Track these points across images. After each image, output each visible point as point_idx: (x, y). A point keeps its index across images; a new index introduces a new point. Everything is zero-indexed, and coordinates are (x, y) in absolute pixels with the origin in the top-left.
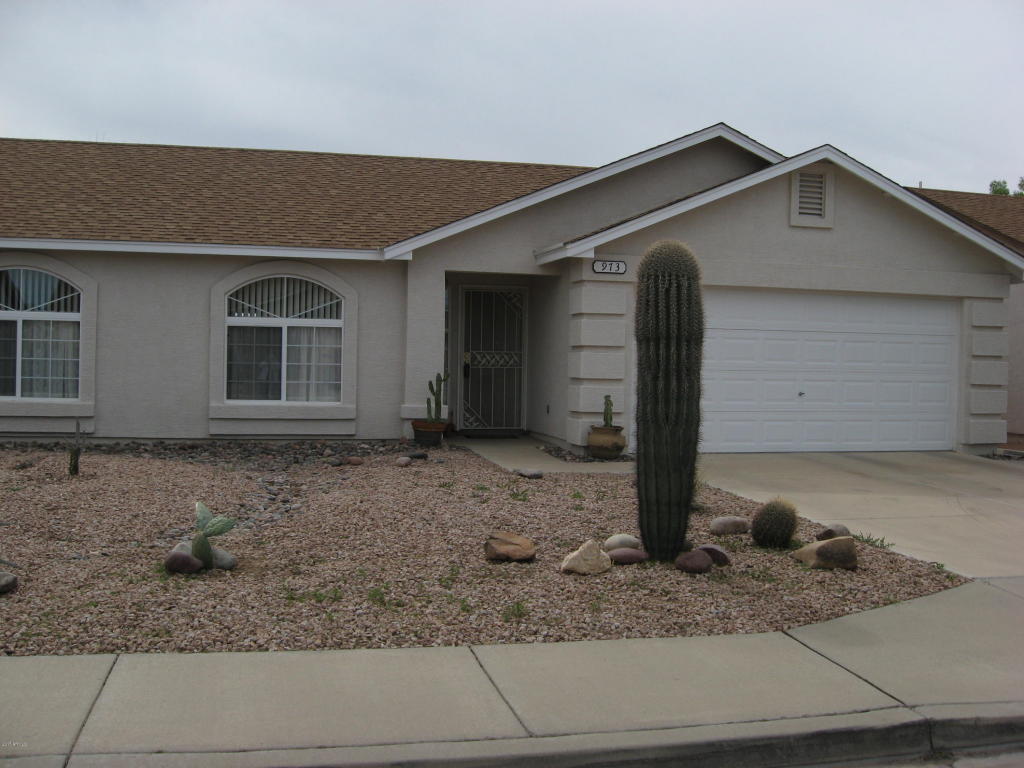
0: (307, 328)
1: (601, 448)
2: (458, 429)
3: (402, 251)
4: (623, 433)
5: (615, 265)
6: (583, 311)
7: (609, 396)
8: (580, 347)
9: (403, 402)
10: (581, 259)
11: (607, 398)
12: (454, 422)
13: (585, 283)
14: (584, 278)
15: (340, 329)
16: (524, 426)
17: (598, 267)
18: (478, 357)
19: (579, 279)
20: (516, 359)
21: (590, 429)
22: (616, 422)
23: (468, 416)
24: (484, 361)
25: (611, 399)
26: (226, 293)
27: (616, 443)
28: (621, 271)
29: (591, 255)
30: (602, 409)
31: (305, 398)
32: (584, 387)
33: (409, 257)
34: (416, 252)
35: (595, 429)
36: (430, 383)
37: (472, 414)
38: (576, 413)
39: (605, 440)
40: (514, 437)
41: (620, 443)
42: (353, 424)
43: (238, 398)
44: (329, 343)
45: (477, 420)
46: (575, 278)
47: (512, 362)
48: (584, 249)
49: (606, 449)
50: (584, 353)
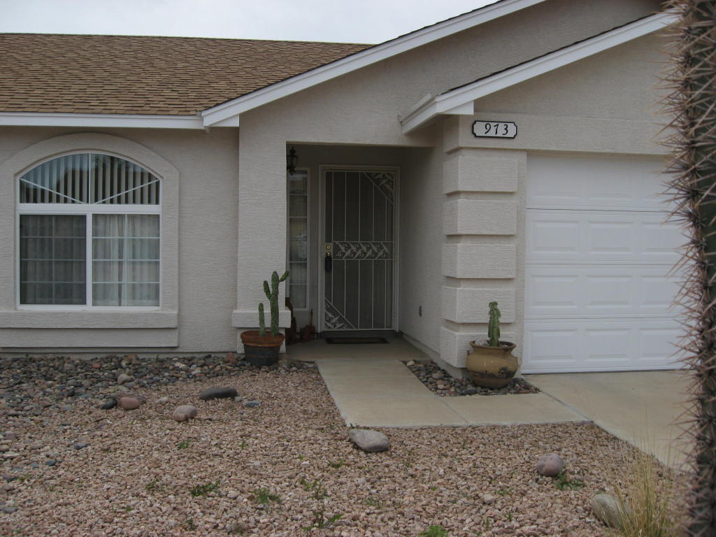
0: (119, 215)
1: (484, 374)
2: (319, 331)
3: (226, 115)
4: (514, 352)
5: (501, 126)
6: (460, 189)
7: (496, 304)
8: (457, 237)
9: (235, 306)
10: (457, 117)
11: (493, 305)
12: (314, 324)
13: (463, 152)
14: (461, 145)
15: (158, 216)
16: (396, 328)
17: (480, 129)
18: (343, 248)
19: (455, 146)
20: (386, 249)
21: (470, 348)
22: (505, 335)
23: (330, 315)
24: (348, 253)
25: (498, 307)
26: (16, 175)
27: (504, 369)
28: (511, 134)
29: (470, 111)
30: (486, 319)
31: (116, 302)
32: (462, 290)
33: (235, 123)
34: (244, 116)
35: (475, 348)
36: (266, 283)
37: (335, 314)
38: (451, 324)
39: (490, 363)
40: (383, 341)
41: (510, 368)
42: (176, 333)
43: (35, 303)
44: (145, 234)
45: (341, 320)
46: (449, 147)
47: (381, 253)
48: (459, 103)
49: (492, 376)
50: (461, 245)
